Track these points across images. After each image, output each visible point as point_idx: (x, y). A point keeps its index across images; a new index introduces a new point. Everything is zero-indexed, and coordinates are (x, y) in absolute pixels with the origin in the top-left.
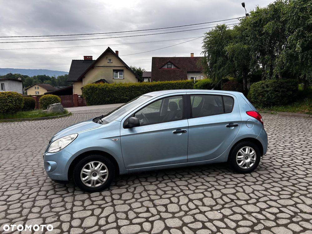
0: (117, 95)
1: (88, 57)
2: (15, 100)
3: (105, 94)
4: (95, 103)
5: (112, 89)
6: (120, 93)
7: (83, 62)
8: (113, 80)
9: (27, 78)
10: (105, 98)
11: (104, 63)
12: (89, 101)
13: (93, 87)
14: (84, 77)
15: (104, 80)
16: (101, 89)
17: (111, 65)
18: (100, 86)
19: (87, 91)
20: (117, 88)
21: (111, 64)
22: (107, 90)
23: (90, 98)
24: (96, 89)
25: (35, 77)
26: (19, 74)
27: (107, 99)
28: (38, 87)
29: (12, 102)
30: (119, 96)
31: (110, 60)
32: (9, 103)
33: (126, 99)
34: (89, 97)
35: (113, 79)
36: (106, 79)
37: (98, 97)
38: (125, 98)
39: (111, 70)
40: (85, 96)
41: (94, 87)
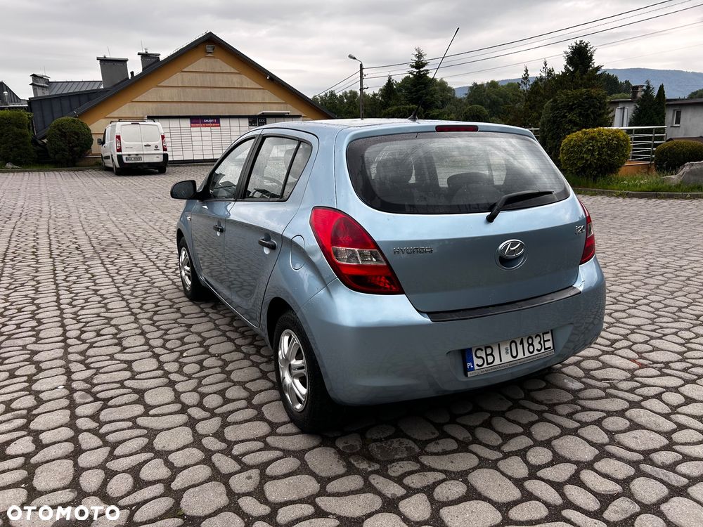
2: (600, 149)
29: (591, 152)
32: (585, 153)
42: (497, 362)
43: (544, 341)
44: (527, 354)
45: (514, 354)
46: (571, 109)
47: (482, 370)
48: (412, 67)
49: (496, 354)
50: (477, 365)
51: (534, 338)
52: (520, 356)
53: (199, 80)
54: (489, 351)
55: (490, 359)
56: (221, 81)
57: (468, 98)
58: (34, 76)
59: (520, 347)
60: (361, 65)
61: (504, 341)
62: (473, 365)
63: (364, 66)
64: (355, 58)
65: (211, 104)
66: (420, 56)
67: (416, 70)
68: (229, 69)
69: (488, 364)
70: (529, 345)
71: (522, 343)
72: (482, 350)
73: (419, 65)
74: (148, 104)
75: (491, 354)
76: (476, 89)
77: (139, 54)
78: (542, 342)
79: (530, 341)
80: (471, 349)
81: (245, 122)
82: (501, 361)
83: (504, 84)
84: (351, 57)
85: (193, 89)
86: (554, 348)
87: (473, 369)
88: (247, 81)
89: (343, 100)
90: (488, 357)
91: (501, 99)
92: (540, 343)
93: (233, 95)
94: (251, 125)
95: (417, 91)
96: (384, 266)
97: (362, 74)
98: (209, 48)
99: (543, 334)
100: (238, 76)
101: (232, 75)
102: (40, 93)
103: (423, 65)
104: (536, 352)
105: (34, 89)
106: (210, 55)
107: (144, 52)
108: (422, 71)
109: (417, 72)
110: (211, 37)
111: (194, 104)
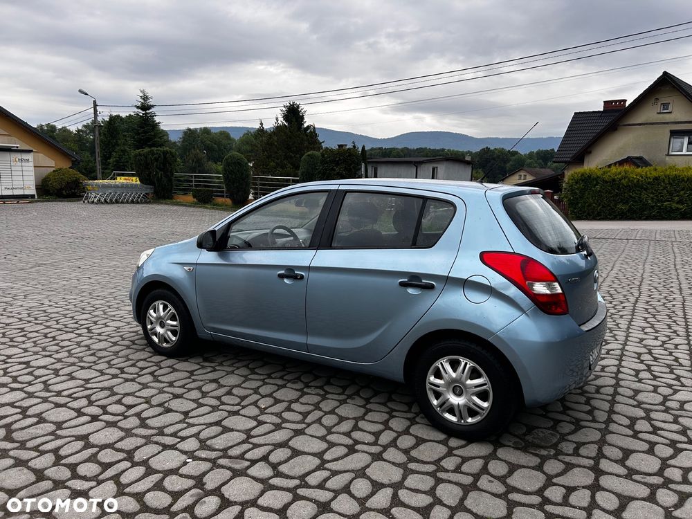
0: (652, 198)
1: (616, 101)
3: (617, 195)
4: (588, 214)
5: (638, 181)
6: (660, 193)
7: (601, 116)
8: (667, 158)
9: (516, 157)
10: (615, 206)
11: (650, 113)
12: (575, 209)
13: (589, 177)
14: (590, 152)
15: (640, 158)
16: (607, 182)
17: (668, 118)
18: (609, 174)
19: (572, 186)
20: (656, 179)
21: (667, 116)
22: (623, 185)
23: (578, 203)
24: (597, 181)
25: (531, 154)
26: (503, 149)
27: (620, 206)
28: (525, 176)
30: (658, 201)
31: (666, 106)
33: (677, 209)
34: (577, 199)
35: (668, 155)
36: (646, 157)
37: (598, 201)
38: (675, 206)
39: (666, 131)
40: (567, 197)
41: (592, 177)
46: (337, 164)
48: (138, 107)
57: (183, 142)
60: (95, 102)
64: (86, 94)
66: (145, 98)
67: (141, 111)
73: (145, 107)
76: (189, 134)
83: (216, 132)
84: (81, 92)
91: (216, 146)
95: (145, 132)
97: (95, 111)
103: (150, 107)
108: (148, 113)
109: (143, 114)
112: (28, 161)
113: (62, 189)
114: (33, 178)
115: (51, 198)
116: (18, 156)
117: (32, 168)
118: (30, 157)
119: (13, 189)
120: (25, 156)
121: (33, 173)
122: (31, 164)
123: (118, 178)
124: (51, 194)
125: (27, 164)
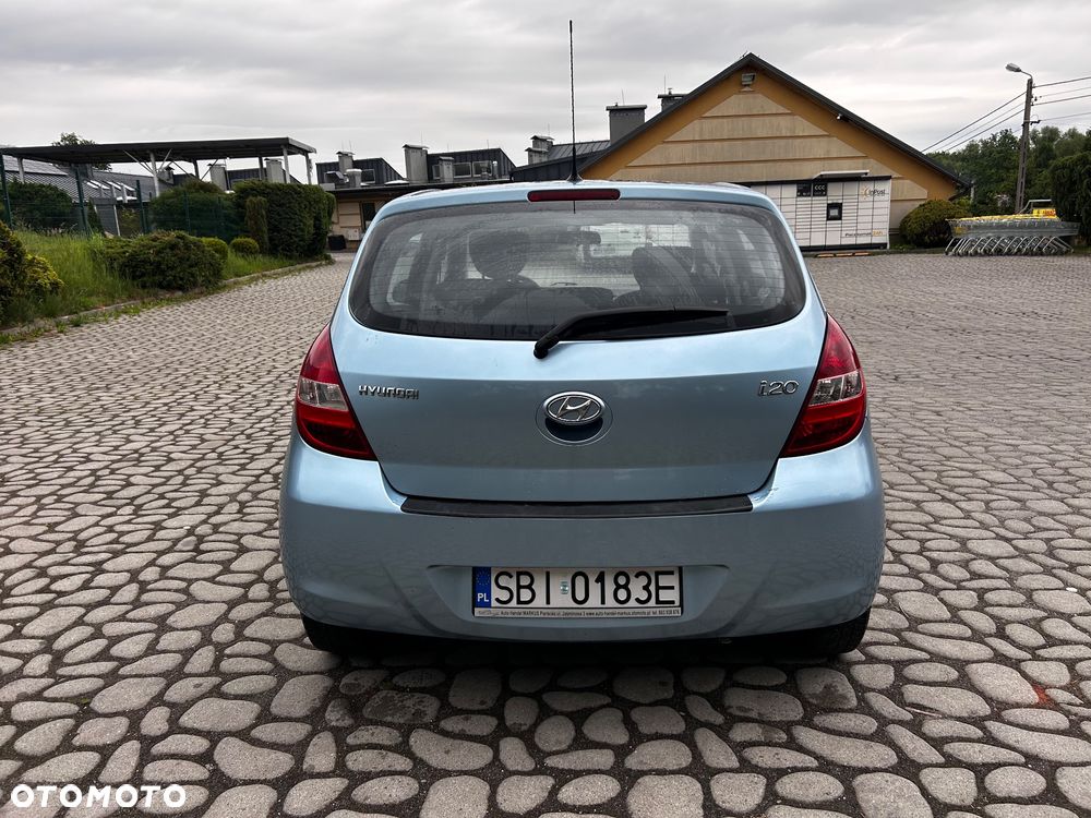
42: (540, 601)
43: (658, 588)
44: (610, 601)
45: (580, 597)
47: (504, 610)
49: (540, 587)
50: (497, 600)
51: (632, 578)
52: (594, 601)
53: (726, 128)
54: (525, 581)
55: (526, 595)
56: (760, 127)
58: (535, 138)
59: (595, 588)
60: (1030, 82)
61: (562, 570)
62: (489, 597)
63: (1035, 82)
64: (1018, 70)
65: (740, 165)
68: (774, 107)
69: (519, 602)
70: (618, 587)
71: (601, 579)
72: (511, 577)
74: (647, 169)
75: (529, 587)
77: (659, 97)
78: (652, 588)
79: (622, 581)
80: (488, 570)
81: (792, 191)
82: (548, 602)
84: (1010, 68)
85: (716, 143)
86: (681, 605)
87: (488, 605)
88: (803, 125)
89: (1027, 144)
90: (522, 591)
92: (646, 588)
93: (778, 149)
94: (801, 195)
96: (344, 413)
97: (1029, 96)
98: (746, 78)
99: (658, 574)
100: (788, 117)
101: (780, 118)
102: (536, 160)
104: (632, 603)
105: (530, 156)
106: (746, 89)
107: (667, 93)
110: (751, 61)
111: (715, 166)
112: (883, 193)
113: (924, 233)
114: (887, 218)
115: (905, 247)
116: (870, 186)
117: (888, 204)
118: (886, 186)
119: (856, 235)
120: (880, 186)
121: (887, 211)
122: (887, 197)
123: (1035, 211)
124: (908, 243)
125: (881, 198)
